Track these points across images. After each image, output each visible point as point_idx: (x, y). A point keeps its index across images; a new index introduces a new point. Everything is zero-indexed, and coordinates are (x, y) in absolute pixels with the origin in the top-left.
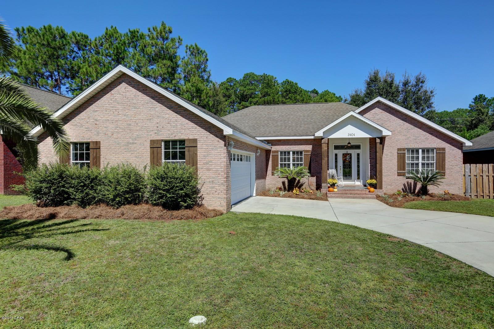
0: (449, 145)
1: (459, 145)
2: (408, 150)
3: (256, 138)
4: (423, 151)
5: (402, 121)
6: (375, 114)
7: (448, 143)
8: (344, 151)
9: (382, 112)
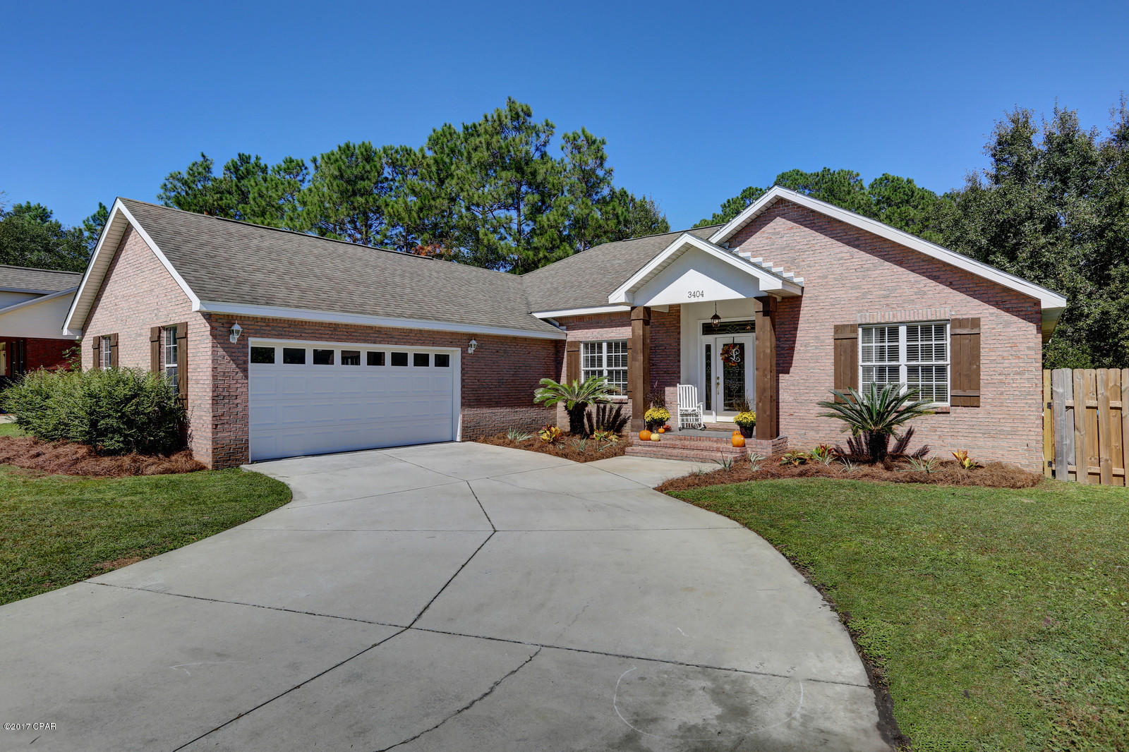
0: (993, 310)
1: (1027, 309)
2: (867, 329)
3: (534, 314)
4: (912, 331)
5: (847, 248)
6: (774, 234)
7: (988, 302)
8: (726, 338)
9: (792, 228)
